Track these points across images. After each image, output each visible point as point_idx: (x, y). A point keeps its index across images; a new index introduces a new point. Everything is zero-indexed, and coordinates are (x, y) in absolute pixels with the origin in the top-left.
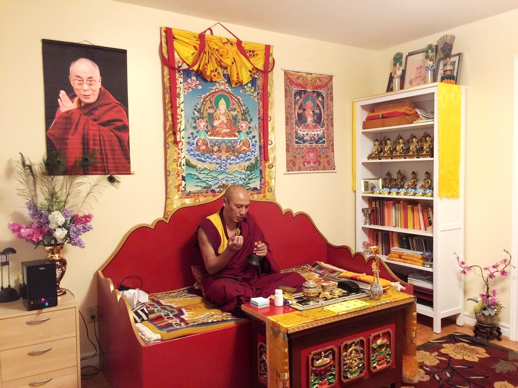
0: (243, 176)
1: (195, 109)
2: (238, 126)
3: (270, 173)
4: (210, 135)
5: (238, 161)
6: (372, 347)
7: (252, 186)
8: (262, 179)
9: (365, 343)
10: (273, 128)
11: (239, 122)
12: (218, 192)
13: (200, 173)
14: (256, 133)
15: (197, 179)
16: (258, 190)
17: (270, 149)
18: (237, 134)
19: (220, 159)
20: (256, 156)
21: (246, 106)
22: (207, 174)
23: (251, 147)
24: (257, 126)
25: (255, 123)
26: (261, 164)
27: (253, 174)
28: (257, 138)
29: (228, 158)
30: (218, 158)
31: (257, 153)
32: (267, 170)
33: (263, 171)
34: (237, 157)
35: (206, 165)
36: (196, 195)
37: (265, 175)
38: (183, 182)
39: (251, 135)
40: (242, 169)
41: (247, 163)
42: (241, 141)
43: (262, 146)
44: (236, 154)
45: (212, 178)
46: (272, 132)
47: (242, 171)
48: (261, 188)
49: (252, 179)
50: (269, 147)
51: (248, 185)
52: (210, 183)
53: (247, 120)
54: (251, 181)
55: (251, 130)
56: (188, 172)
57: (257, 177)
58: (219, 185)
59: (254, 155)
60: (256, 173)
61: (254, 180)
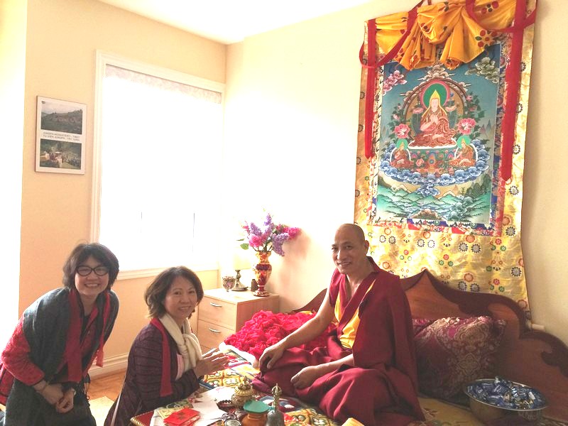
0: (460, 204)
1: (395, 113)
3: (512, 202)
4: (414, 145)
5: (454, 180)
7: (474, 220)
11: (458, 122)
12: (417, 223)
13: (394, 195)
14: (490, 136)
15: (390, 202)
16: (485, 228)
17: (516, 161)
18: (454, 140)
19: (426, 177)
20: (486, 172)
21: (474, 94)
22: (403, 198)
23: (477, 159)
24: (493, 123)
25: (490, 117)
27: (477, 203)
28: (491, 144)
29: (437, 176)
30: (422, 176)
31: (489, 168)
32: (508, 197)
33: (499, 199)
34: (454, 175)
35: (402, 185)
36: (387, 223)
37: (502, 206)
38: (374, 204)
39: (477, 140)
40: (459, 193)
41: (469, 184)
42: (459, 150)
43: (501, 156)
44: (452, 169)
45: (409, 203)
47: (459, 197)
48: (493, 225)
49: (474, 209)
51: (470, 219)
52: (406, 210)
53: (472, 116)
54: (473, 213)
55: (479, 131)
56: (379, 193)
57: (485, 207)
58: (419, 213)
59: (483, 172)
60: (483, 200)
61: (478, 212)
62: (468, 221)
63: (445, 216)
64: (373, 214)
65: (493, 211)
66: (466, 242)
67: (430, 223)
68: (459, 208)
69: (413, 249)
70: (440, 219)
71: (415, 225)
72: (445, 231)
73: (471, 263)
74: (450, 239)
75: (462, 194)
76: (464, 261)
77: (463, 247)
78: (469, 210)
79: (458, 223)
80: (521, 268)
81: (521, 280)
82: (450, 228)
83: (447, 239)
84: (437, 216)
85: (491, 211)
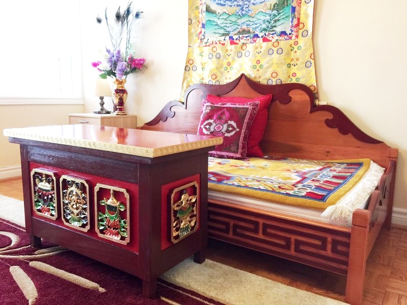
0: (268, 18)
7: (278, 29)
12: (236, 39)
13: (219, 19)
15: (215, 25)
16: (286, 34)
22: (226, 20)
27: (281, 14)
33: (297, 9)
35: (225, 9)
36: (214, 43)
37: (299, 14)
38: (203, 29)
40: (267, 9)
45: (231, 23)
47: (267, 12)
48: (292, 31)
49: (278, 20)
51: (274, 29)
52: (228, 29)
54: (278, 23)
56: (207, 19)
57: (287, 17)
58: (238, 31)
60: (285, 12)
61: (281, 22)
62: (274, 31)
63: (257, 30)
64: (203, 37)
65: (293, 19)
66: (273, 48)
67: (246, 37)
68: (268, 21)
69: (234, 60)
70: (254, 32)
71: (235, 41)
72: (257, 41)
73: (276, 63)
74: (261, 47)
75: (270, 9)
76: (271, 62)
77: (271, 52)
79: (267, 33)
80: (312, 61)
81: (311, 71)
82: (262, 39)
83: (259, 48)
84: (251, 30)
85: (291, 20)
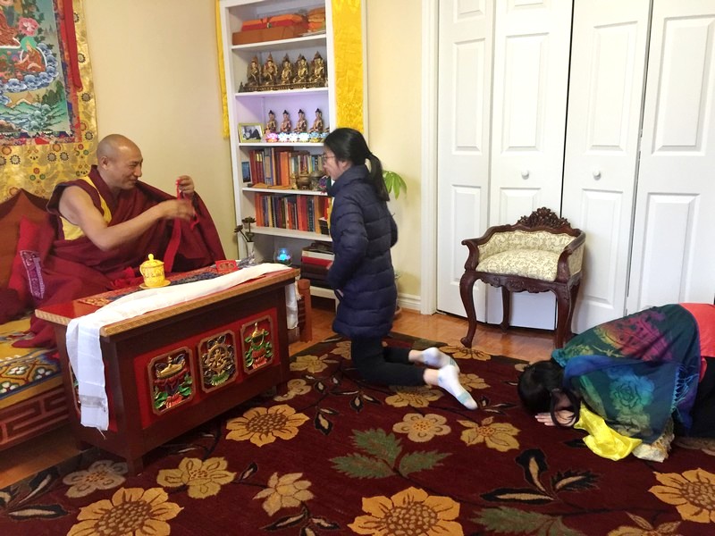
0: (38, 112)
2: (17, 27)
3: (86, 108)
5: (25, 87)
6: (245, 342)
7: (56, 128)
8: (74, 119)
9: (234, 337)
10: (84, 34)
11: (18, 20)
14: (53, 40)
16: (66, 135)
17: (82, 69)
18: (16, 40)
20: (58, 79)
23: (46, 64)
24: (54, 28)
25: (50, 23)
26: (68, 93)
27: (56, 110)
28: (56, 49)
31: (59, 74)
32: (81, 104)
33: (73, 105)
34: (22, 80)
37: (78, 112)
39: (43, 44)
41: (43, 91)
42: (25, 53)
43: (68, 63)
44: (19, 74)
46: (82, 40)
47: (35, 104)
48: (73, 132)
49: (54, 117)
50: (81, 65)
51: (49, 127)
53: (33, 17)
54: (53, 121)
55: (43, 34)
57: (63, 114)
59: (55, 78)
60: (60, 108)
61: (58, 119)
62: (50, 130)
63: (24, 127)
66: (53, 152)
67: (9, 136)
68: (38, 117)
70: (20, 130)
72: (28, 143)
73: (63, 172)
74: (36, 151)
75: (39, 102)
76: (55, 171)
77: (52, 157)
78: (49, 118)
79: (40, 133)
82: (33, 140)
83: (33, 151)
85: (69, 118)
